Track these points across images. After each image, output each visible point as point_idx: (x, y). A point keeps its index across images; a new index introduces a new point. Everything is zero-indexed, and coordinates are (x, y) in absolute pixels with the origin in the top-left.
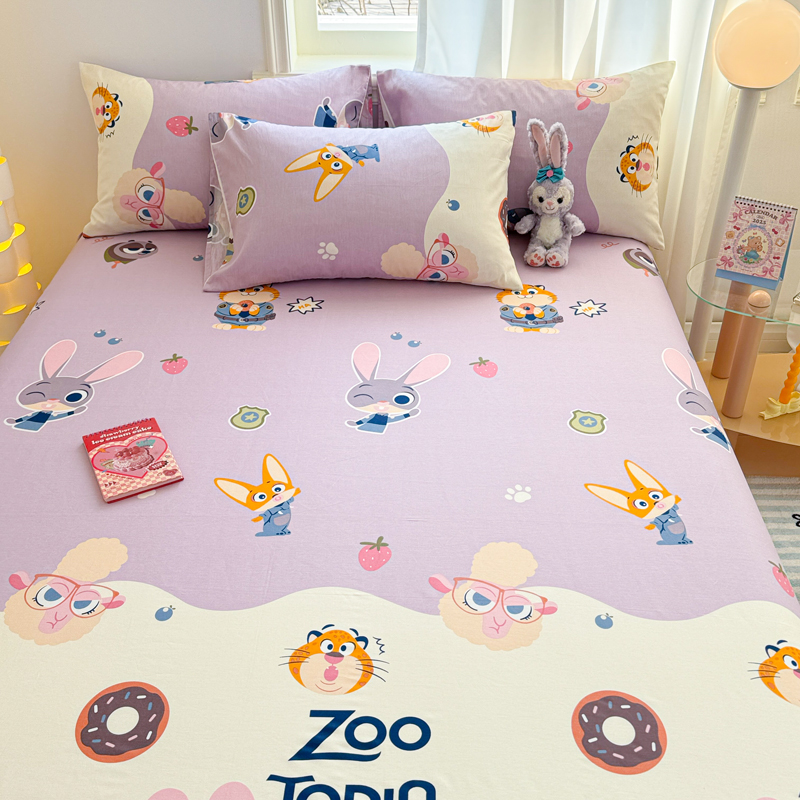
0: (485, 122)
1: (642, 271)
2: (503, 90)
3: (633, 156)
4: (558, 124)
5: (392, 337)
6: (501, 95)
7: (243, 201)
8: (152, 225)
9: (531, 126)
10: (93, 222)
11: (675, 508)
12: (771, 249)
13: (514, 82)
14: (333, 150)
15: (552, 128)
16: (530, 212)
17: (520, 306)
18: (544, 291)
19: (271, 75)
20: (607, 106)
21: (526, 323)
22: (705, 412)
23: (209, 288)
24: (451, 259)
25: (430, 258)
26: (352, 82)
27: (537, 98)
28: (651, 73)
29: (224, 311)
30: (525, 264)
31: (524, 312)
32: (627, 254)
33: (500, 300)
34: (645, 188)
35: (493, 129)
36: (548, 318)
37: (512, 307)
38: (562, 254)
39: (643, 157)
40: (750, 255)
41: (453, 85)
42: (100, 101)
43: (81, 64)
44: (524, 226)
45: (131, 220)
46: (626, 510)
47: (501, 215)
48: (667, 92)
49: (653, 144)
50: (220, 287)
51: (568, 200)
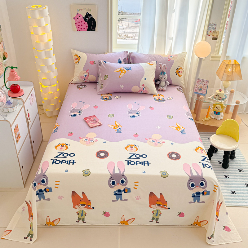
0: (151, 63)
1: (180, 92)
2: (154, 57)
4: (165, 64)
5: (134, 103)
6: (153, 58)
7: (106, 77)
8: (85, 81)
9: (160, 64)
10: (74, 81)
11: (184, 129)
12: (204, 88)
13: (156, 55)
14: (123, 68)
15: (164, 65)
18: (162, 95)
19: (109, 53)
20: (174, 60)
21: (159, 101)
22: (190, 116)
23: (98, 94)
24: (145, 89)
25: (141, 88)
26: (124, 54)
27: (160, 59)
28: (182, 54)
29: (102, 98)
30: (158, 90)
31: (158, 99)
32: (177, 89)
33: (153, 96)
34: (181, 76)
35: (152, 65)
36: (163, 100)
37: (156, 98)
38: (165, 88)
39: (180, 70)
40: (200, 89)
41: (144, 56)
42: (76, 57)
43: (72, 50)
44: (158, 83)
45: (82, 80)
46: (176, 130)
47: (154, 81)
48: (185, 58)
49: (182, 68)
50: (101, 94)
51: (166, 78)
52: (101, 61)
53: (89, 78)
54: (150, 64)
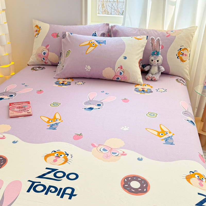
0: (138, 37)
3: (181, 51)
5: (101, 92)
6: (145, 32)
7: (67, 54)
8: (45, 63)
9: (151, 38)
10: (30, 61)
11: (171, 136)
13: (150, 30)
14: (93, 41)
15: (157, 39)
16: (149, 65)
17: (141, 88)
18: (149, 85)
19: (82, 25)
20: (175, 36)
21: (141, 92)
22: (189, 116)
23: (55, 77)
24: (123, 74)
25: (117, 72)
26: (104, 27)
27: (155, 33)
29: (58, 83)
33: (135, 86)
34: (185, 61)
35: (140, 39)
36: (148, 91)
37: (138, 88)
38: (157, 77)
39: (185, 52)
41: (131, 29)
42: (36, 29)
43: (33, 20)
44: (146, 69)
45: (40, 61)
46: (156, 135)
47: (139, 63)
48: (194, 34)
50: (58, 77)
51: (160, 61)
52: (67, 33)
53: (49, 57)
54: (136, 38)
